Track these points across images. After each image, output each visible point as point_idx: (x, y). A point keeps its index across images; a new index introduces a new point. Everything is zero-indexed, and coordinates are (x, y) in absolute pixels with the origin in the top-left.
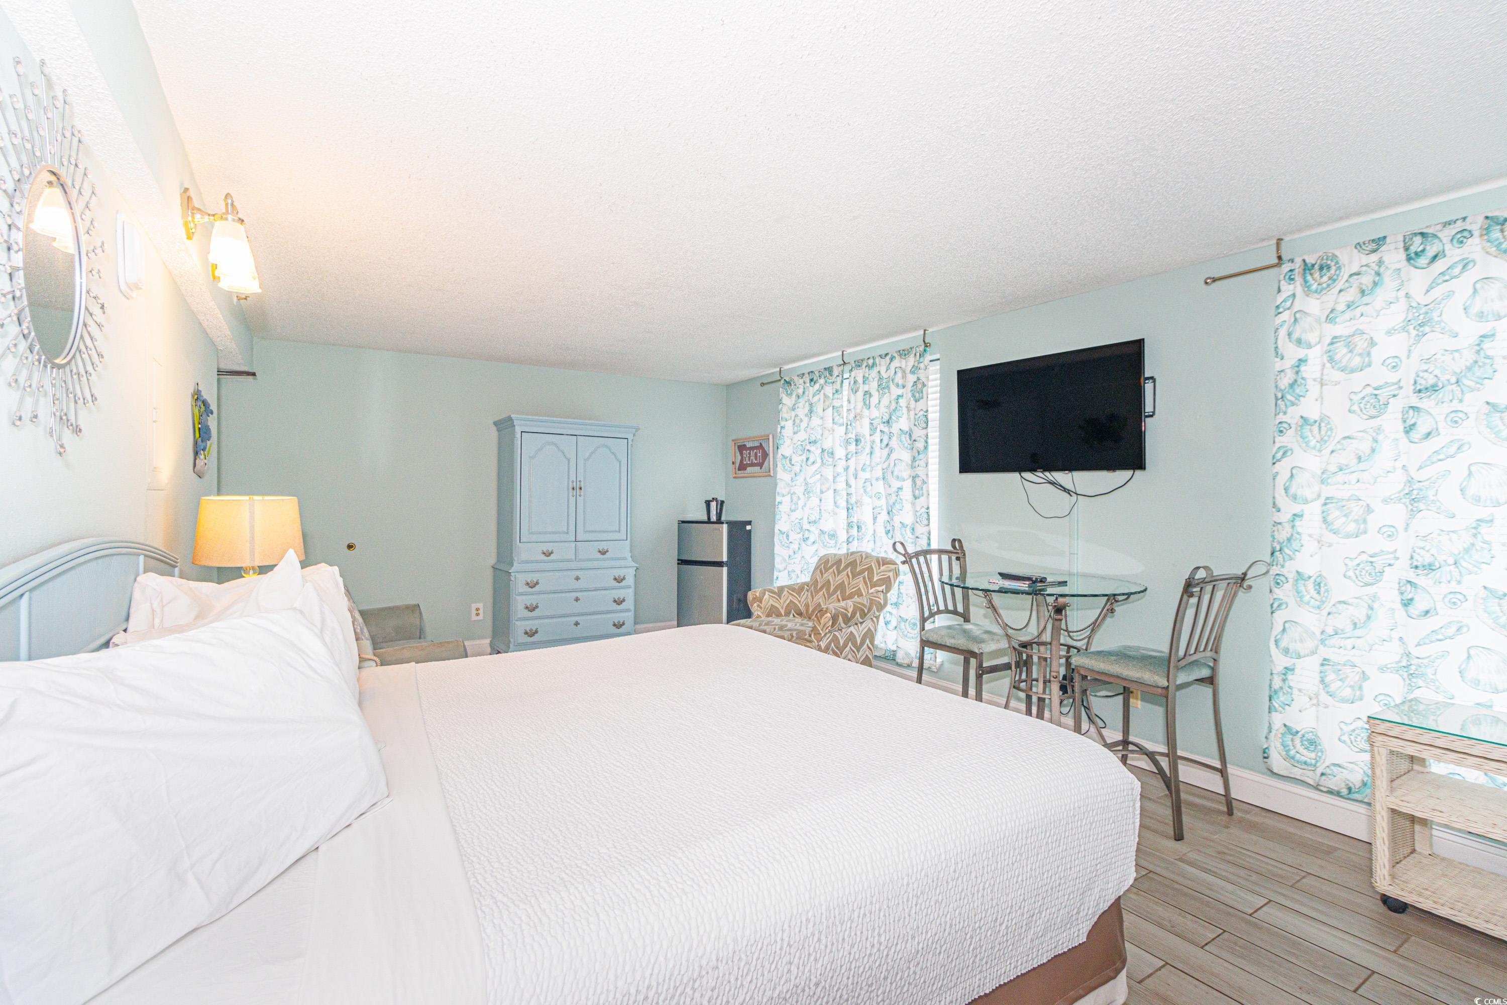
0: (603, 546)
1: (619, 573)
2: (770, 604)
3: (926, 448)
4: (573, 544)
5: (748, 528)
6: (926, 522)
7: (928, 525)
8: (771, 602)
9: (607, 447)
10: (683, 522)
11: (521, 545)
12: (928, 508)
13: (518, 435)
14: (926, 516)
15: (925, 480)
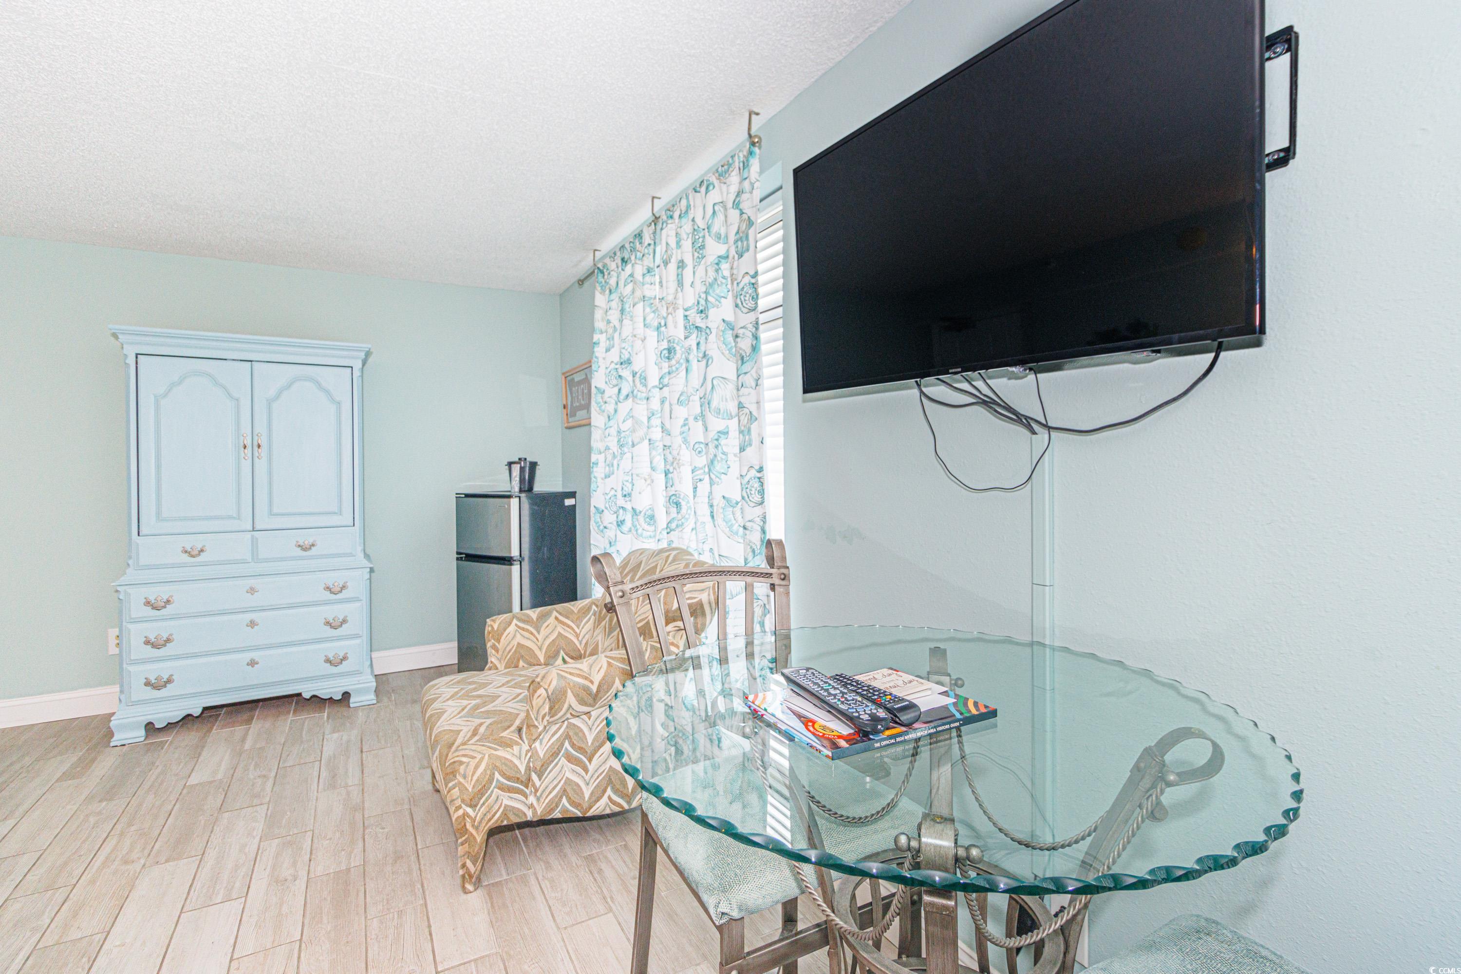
0: (306, 538)
1: (335, 578)
2: (515, 643)
3: (754, 348)
4: (248, 536)
5: (568, 502)
6: (757, 498)
7: (762, 503)
8: (519, 639)
9: (311, 379)
10: (467, 496)
11: (139, 540)
12: (761, 470)
13: (131, 361)
14: (757, 485)
15: (755, 413)
